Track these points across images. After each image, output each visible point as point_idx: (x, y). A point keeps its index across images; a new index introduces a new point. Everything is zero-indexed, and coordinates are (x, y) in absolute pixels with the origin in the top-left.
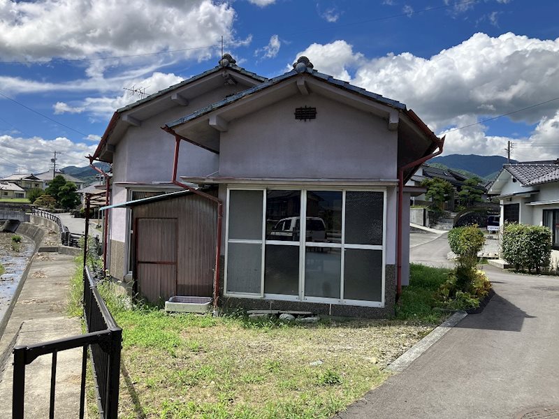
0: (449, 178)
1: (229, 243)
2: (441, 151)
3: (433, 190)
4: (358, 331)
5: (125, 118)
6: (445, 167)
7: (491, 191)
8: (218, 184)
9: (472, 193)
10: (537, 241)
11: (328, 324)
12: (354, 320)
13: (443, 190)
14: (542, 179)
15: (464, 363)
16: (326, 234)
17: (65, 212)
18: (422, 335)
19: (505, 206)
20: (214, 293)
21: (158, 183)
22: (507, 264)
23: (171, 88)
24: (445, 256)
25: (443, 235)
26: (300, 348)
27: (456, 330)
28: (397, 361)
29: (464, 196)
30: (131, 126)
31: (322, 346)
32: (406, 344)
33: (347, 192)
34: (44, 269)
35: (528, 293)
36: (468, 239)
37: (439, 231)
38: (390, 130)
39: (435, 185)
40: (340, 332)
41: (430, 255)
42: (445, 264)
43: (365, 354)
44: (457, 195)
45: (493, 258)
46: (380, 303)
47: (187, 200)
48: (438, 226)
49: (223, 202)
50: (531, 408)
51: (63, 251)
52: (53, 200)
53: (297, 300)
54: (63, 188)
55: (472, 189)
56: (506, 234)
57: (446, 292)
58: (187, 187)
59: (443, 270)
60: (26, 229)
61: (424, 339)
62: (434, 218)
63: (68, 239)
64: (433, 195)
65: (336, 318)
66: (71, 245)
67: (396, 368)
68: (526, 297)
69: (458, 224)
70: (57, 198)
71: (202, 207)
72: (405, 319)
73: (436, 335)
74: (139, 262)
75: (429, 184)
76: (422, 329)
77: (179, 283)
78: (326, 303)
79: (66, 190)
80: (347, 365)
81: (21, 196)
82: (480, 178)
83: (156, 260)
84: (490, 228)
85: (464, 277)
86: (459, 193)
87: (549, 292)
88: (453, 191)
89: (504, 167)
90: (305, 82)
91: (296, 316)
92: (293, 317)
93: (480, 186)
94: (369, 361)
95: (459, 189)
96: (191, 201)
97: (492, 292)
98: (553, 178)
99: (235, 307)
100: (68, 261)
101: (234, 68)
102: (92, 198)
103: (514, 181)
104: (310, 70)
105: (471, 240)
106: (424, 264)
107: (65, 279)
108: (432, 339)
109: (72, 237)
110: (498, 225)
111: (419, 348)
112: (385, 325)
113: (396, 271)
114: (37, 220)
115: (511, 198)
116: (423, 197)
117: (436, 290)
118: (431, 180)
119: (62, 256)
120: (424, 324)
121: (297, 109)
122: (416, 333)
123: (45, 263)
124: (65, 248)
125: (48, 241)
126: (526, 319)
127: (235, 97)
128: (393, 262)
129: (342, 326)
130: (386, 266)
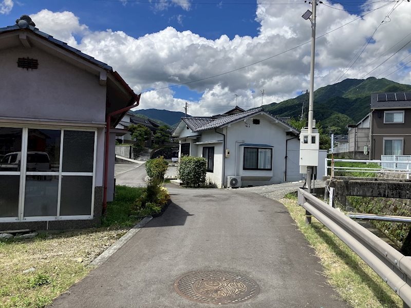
0: (148, 125)
2: (138, 104)
3: (137, 133)
4: (70, 239)
6: (146, 118)
7: (174, 134)
9: (163, 135)
10: (199, 167)
11: (44, 238)
12: (68, 231)
13: (143, 133)
14: (203, 128)
15: (146, 251)
16: (50, 165)
18: (119, 236)
19: (182, 144)
22: (182, 182)
24: (143, 179)
25: (143, 165)
26: (15, 260)
27: (144, 229)
28: (99, 258)
29: (158, 137)
31: (35, 256)
32: (107, 244)
33: (64, 131)
35: (191, 200)
36: (156, 166)
37: (140, 162)
38: (101, 85)
39: (138, 129)
40: (54, 242)
41: (132, 179)
42: (141, 185)
43: (74, 256)
44: (153, 137)
45: (174, 179)
46: (89, 216)
48: (140, 159)
50: (185, 274)
53: (16, 221)
55: (163, 133)
56: (182, 163)
57: (139, 204)
59: (140, 189)
61: (120, 239)
62: (137, 152)
64: (137, 136)
65: (53, 231)
67: (98, 263)
68: (190, 202)
69: (153, 156)
72: (108, 226)
73: (130, 234)
75: (134, 129)
76: (120, 232)
78: (45, 220)
80: (56, 268)
82: (169, 126)
84: (174, 159)
85: (152, 192)
86: (154, 136)
87: (203, 198)
88: (150, 134)
89: (182, 119)
90: (27, 36)
91: (14, 234)
92: (11, 235)
93: (169, 131)
94: (76, 261)
95: (155, 133)
97: (170, 201)
98: (209, 127)
103: (188, 128)
104: (31, 27)
105: (159, 167)
106: (127, 185)
108: (126, 238)
110: (177, 157)
111: (117, 245)
112: (92, 232)
113: (103, 192)
115: (185, 139)
116: (130, 138)
117: (133, 203)
118: (135, 126)
120: (121, 228)
121: (19, 59)
122: (115, 235)
126: (188, 217)
128: (100, 184)
129: (57, 238)
130: (95, 188)
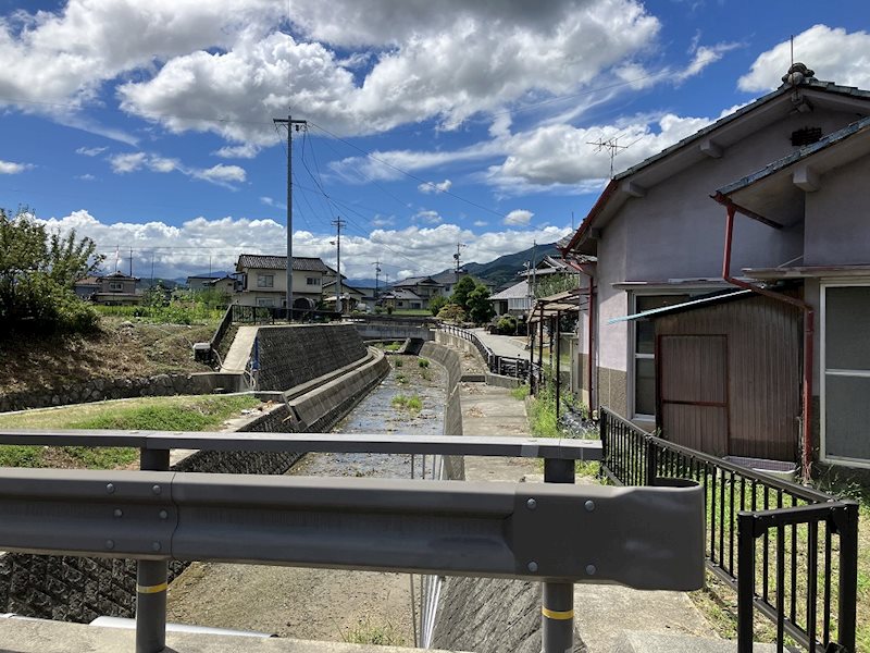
1: (826, 376)
5: (626, 187)
8: (803, 279)
17: (477, 327)
20: (804, 457)
21: (681, 280)
23: (701, 134)
30: (631, 198)
34: (479, 405)
47: (743, 306)
49: (813, 309)
51: (492, 382)
52: (461, 310)
54: (472, 294)
58: (747, 286)
60: (432, 350)
63: (497, 364)
66: (503, 373)
70: (467, 309)
71: (770, 319)
74: (665, 402)
77: (733, 436)
79: (477, 296)
81: (417, 306)
83: (692, 400)
96: (749, 307)
99: (844, 481)
100: (502, 396)
101: (813, 84)
102: (546, 307)
107: (510, 420)
109: (503, 362)
114: (445, 338)
119: (493, 388)
123: (475, 396)
124: (495, 377)
125: (468, 366)
127: (845, 132)
